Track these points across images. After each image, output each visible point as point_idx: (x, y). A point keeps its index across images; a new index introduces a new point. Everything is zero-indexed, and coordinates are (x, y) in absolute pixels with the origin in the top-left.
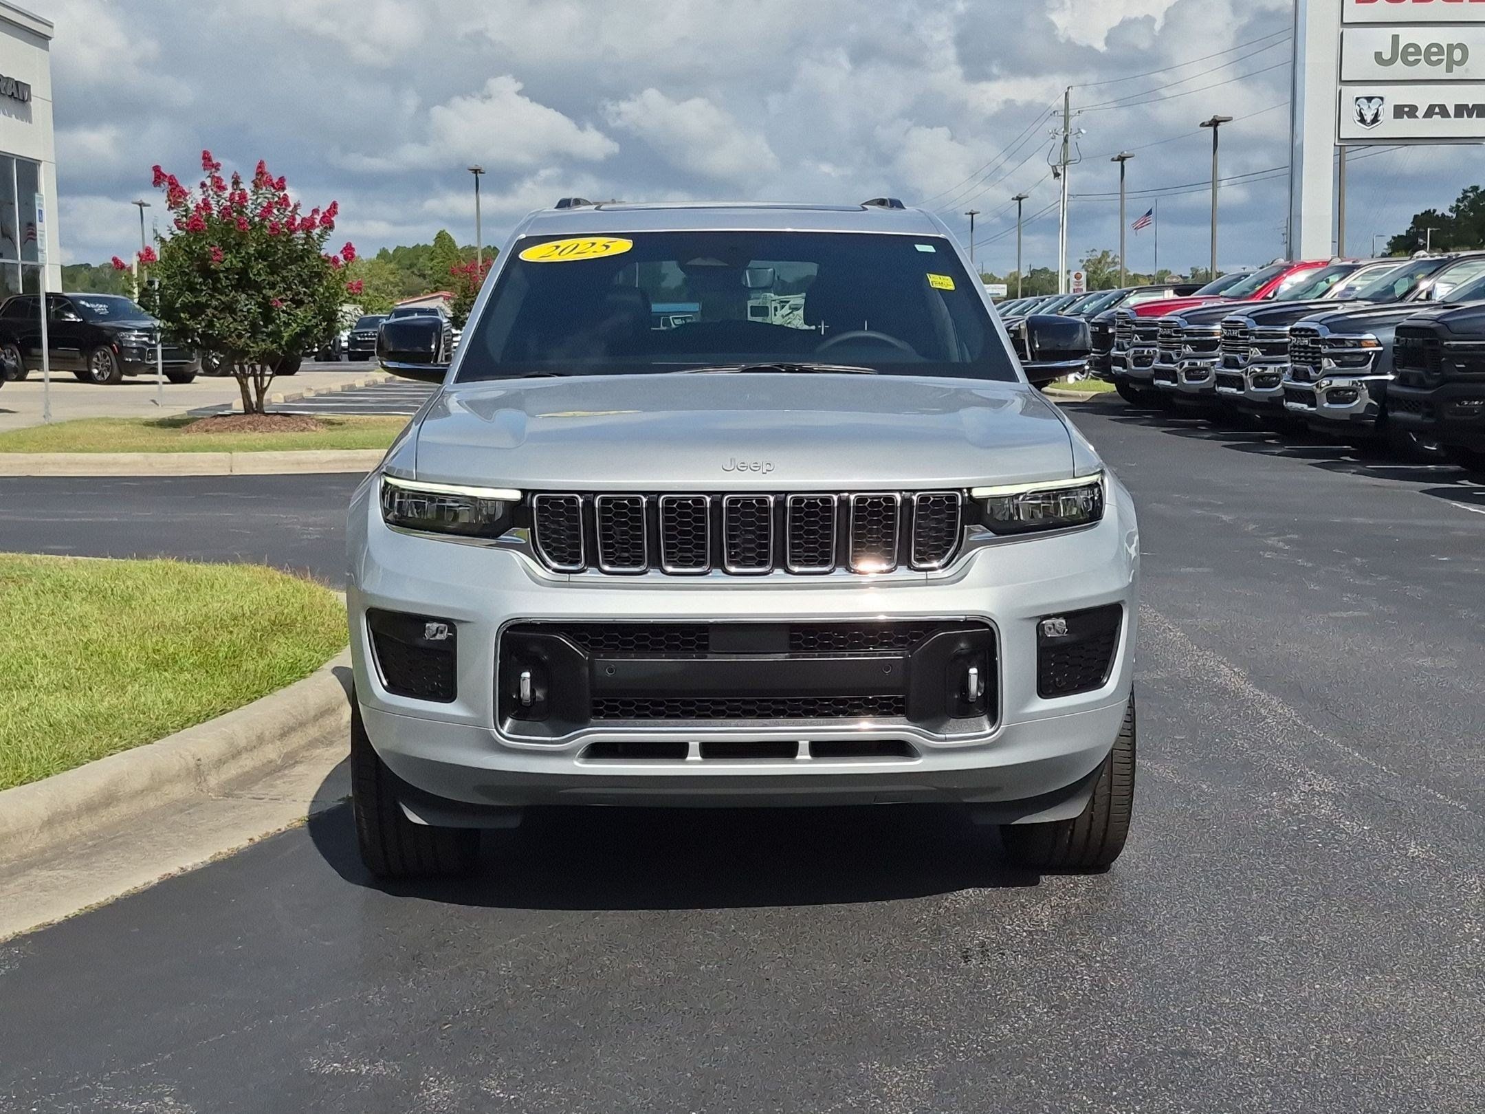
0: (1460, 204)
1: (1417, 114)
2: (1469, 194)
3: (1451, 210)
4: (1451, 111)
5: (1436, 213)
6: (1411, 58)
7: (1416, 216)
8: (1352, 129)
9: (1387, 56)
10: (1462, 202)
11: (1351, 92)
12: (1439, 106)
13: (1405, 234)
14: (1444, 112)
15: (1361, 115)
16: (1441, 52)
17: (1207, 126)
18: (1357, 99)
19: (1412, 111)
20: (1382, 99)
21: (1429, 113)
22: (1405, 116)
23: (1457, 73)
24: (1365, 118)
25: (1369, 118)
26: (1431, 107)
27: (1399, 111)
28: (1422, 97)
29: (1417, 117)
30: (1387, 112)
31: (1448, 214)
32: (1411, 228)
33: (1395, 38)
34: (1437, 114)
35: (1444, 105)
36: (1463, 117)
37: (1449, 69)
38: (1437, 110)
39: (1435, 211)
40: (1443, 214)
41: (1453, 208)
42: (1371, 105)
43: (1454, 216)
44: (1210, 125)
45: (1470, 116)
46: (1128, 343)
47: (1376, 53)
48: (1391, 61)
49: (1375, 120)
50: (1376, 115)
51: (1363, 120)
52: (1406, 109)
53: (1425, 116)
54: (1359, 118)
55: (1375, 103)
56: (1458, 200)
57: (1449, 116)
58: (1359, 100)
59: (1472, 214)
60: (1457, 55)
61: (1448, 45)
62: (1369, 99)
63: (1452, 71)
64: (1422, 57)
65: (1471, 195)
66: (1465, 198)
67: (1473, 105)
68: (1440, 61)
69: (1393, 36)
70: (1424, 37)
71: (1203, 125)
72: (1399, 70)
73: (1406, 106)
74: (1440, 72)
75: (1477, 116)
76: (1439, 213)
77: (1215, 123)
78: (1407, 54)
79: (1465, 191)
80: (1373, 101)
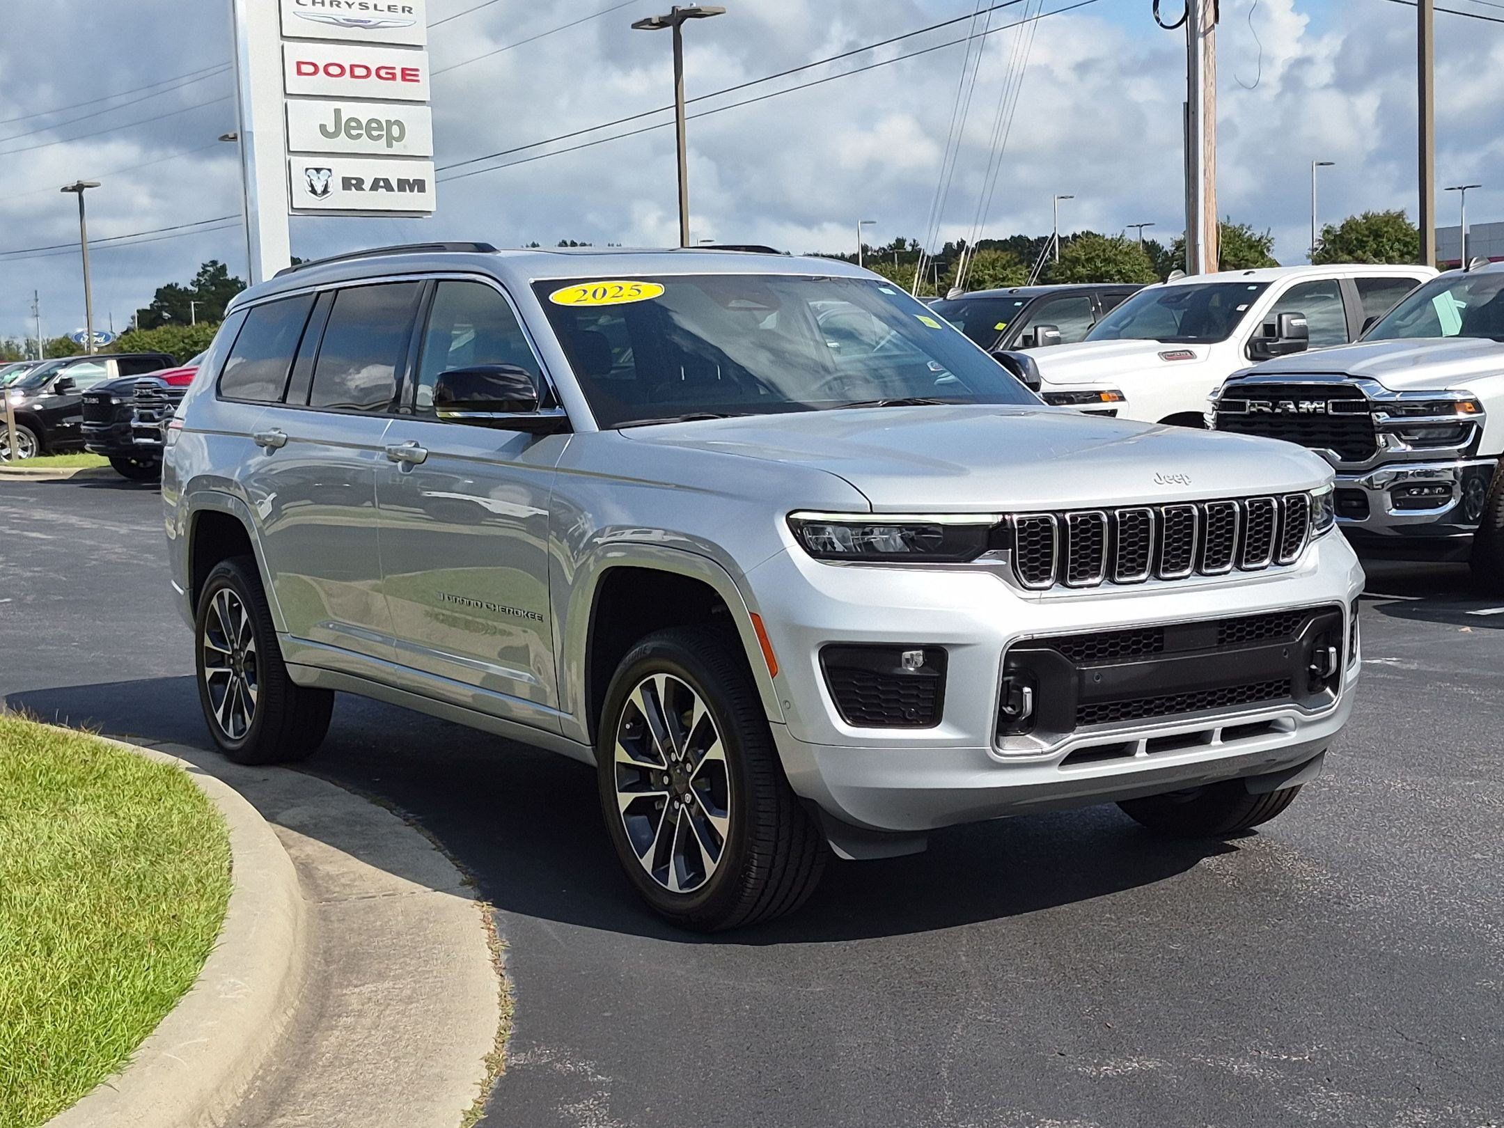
0: (201, 278)
1: (364, 187)
2: (208, 268)
3: (192, 285)
4: (395, 185)
5: (178, 287)
6: (354, 132)
7: (158, 291)
8: (304, 200)
9: (331, 129)
10: (203, 276)
11: (299, 163)
12: (383, 180)
13: (148, 308)
14: (388, 187)
15: (312, 186)
16: (380, 128)
17: (70, 191)
18: (307, 169)
19: (359, 184)
20: (330, 170)
21: (375, 186)
22: (353, 188)
23: (397, 149)
24: (316, 188)
25: (319, 189)
26: (376, 181)
27: (347, 183)
28: (368, 170)
29: (363, 190)
30: (336, 184)
31: (190, 288)
32: (155, 302)
33: (337, 112)
34: (382, 187)
35: (388, 179)
36: (405, 191)
37: (389, 145)
38: (382, 183)
39: (177, 284)
40: (185, 288)
41: (194, 282)
42: (320, 175)
43: (197, 289)
44: (74, 189)
45: (412, 190)
46: (160, 414)
47: (321, 126)
48: (335, 134)
49: (325, 191)
50: (326, 186)
51: (314, 191)
52: (354, 182)
53: (372, 189)
54: (310, 189)
55: (324, 174)
56: (199, 275)
57: (392, 190)
58: (309, 171)
59: (214, 288)
60: (395, 131)
61: (387, 121)
62: (318, 170)
63: (392, 147)
64: (363, 132)
65: (211, 269)
66: (205, 272)
67: (414, 180)
68: (380, 137)
69: (335, 110)
70: (364, 112)
71: (64, 190)
72: (342, 143)
73: (353, 178)
74: (380, 147)
75: (418, 191)
76: (181, 286)
77: (79, 188)
78: (349, 127)
79: (205, 266)
80: (322, 172)
